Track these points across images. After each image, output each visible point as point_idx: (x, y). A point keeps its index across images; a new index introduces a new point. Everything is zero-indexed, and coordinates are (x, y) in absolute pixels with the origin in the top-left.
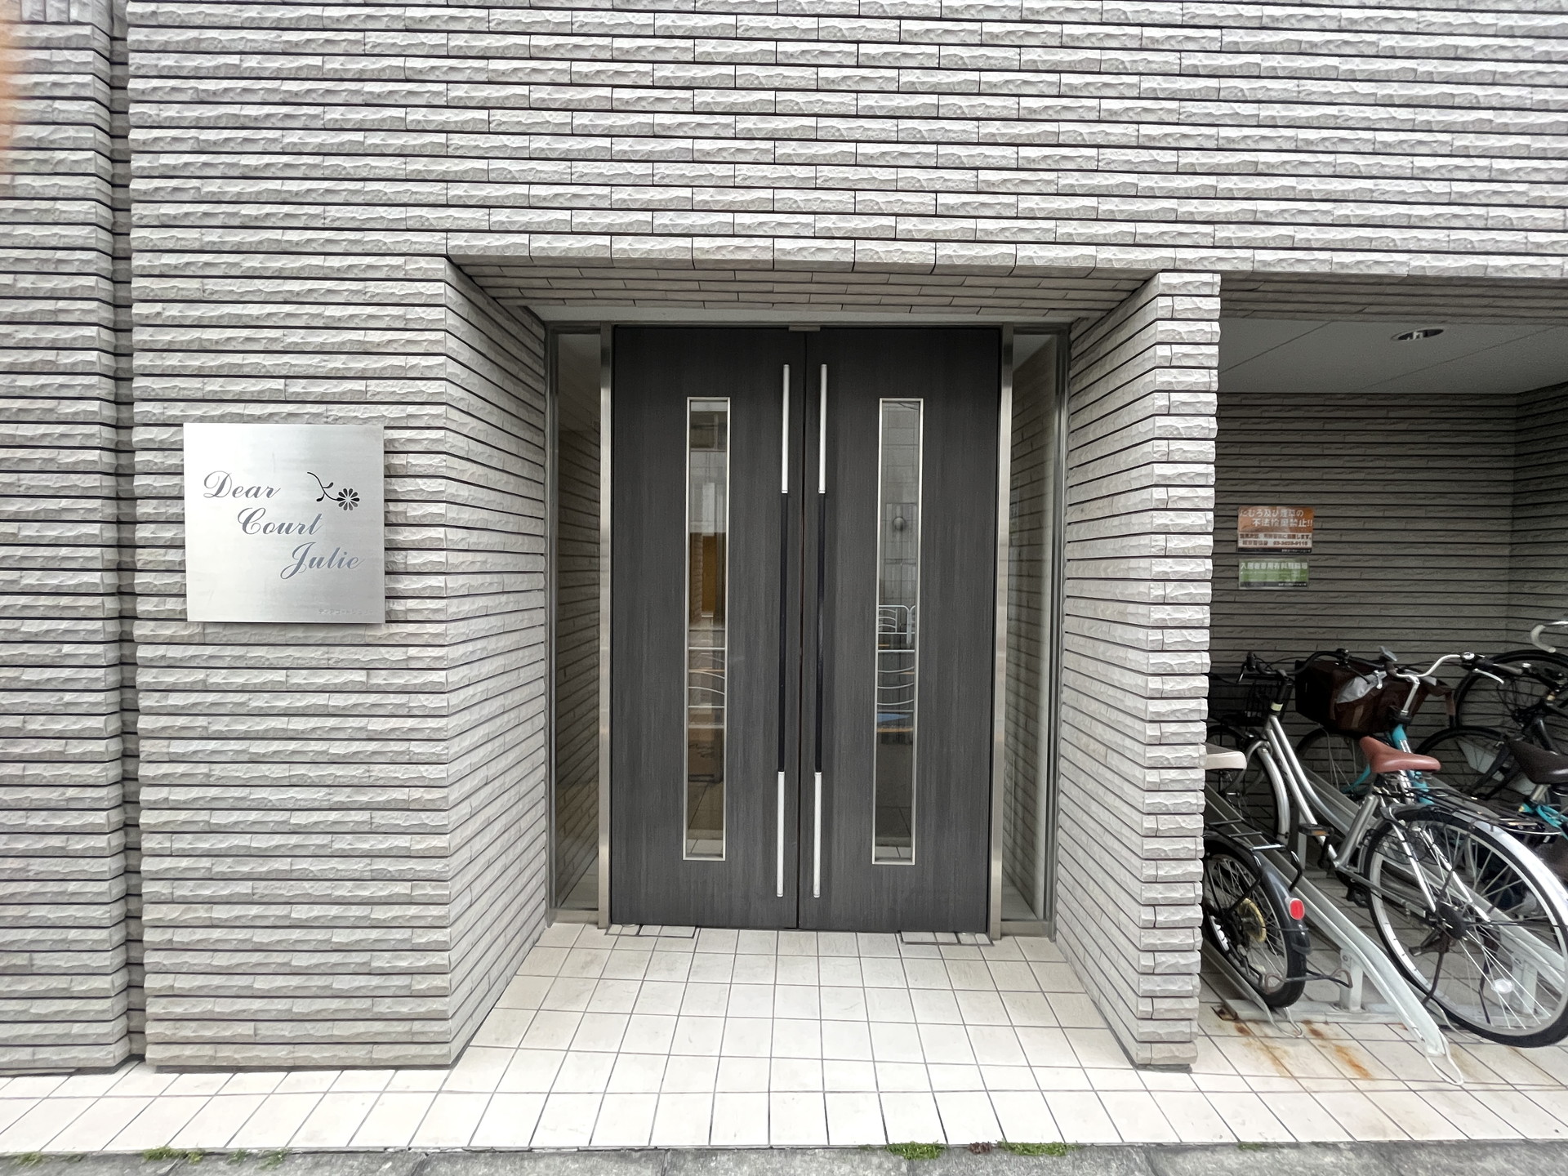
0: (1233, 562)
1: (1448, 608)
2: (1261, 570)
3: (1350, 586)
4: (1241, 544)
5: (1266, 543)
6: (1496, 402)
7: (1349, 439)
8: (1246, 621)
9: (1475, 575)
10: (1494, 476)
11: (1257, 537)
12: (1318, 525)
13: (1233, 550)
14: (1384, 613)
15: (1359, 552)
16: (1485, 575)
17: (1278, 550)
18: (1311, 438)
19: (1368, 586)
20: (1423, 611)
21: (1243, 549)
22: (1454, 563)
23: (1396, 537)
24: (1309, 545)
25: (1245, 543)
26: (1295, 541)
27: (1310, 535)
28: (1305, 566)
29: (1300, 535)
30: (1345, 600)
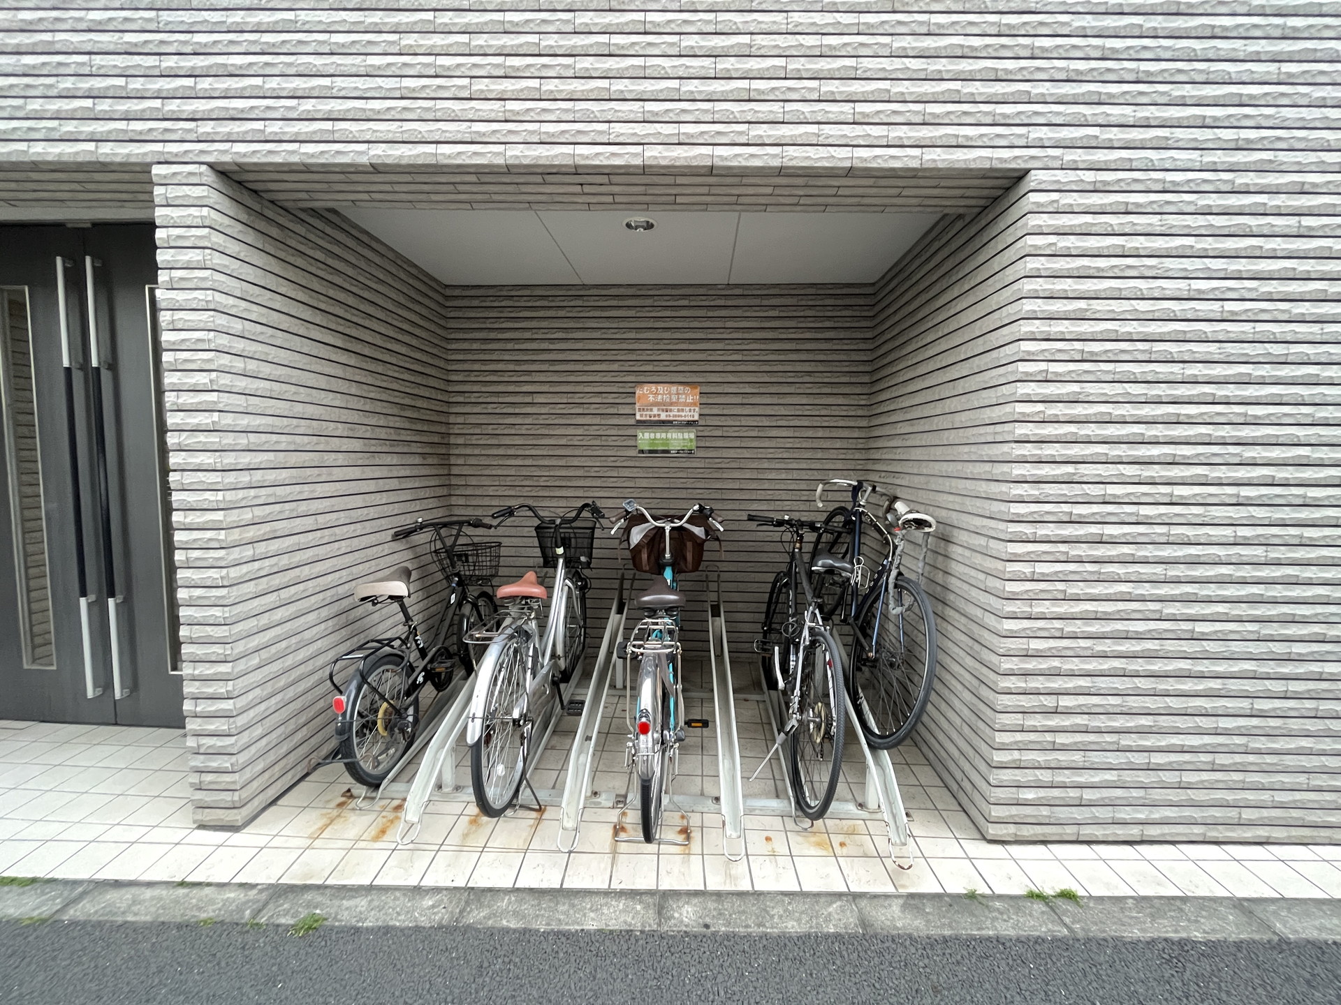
0: (630, 432)
1: (815, 472)
2: (655, 439)
3: (732, 453)
4: (638, 417)
5: (659, 415)
6: (857, 291)
7: (729, 324)
8: (644, 483)
9: (838, 444)
10: (855, 357)
11: (651, 410)
12: (704, 401)
13: (632, 422)
14: (760, 476)
15: (738, 424)
16: (844, 444)
17: (671, 422)
18: (696, 324)
19: (746, 454)
20: (795, 475)
21: (639, 421)
22: (820, 433)
23: (769, 411)
24: (696, 418)
25: (641, 416)
26: (683, 414)
27: (697, 409)
28: (692, 436)
29: (688, 409)
30: (727, 466)
